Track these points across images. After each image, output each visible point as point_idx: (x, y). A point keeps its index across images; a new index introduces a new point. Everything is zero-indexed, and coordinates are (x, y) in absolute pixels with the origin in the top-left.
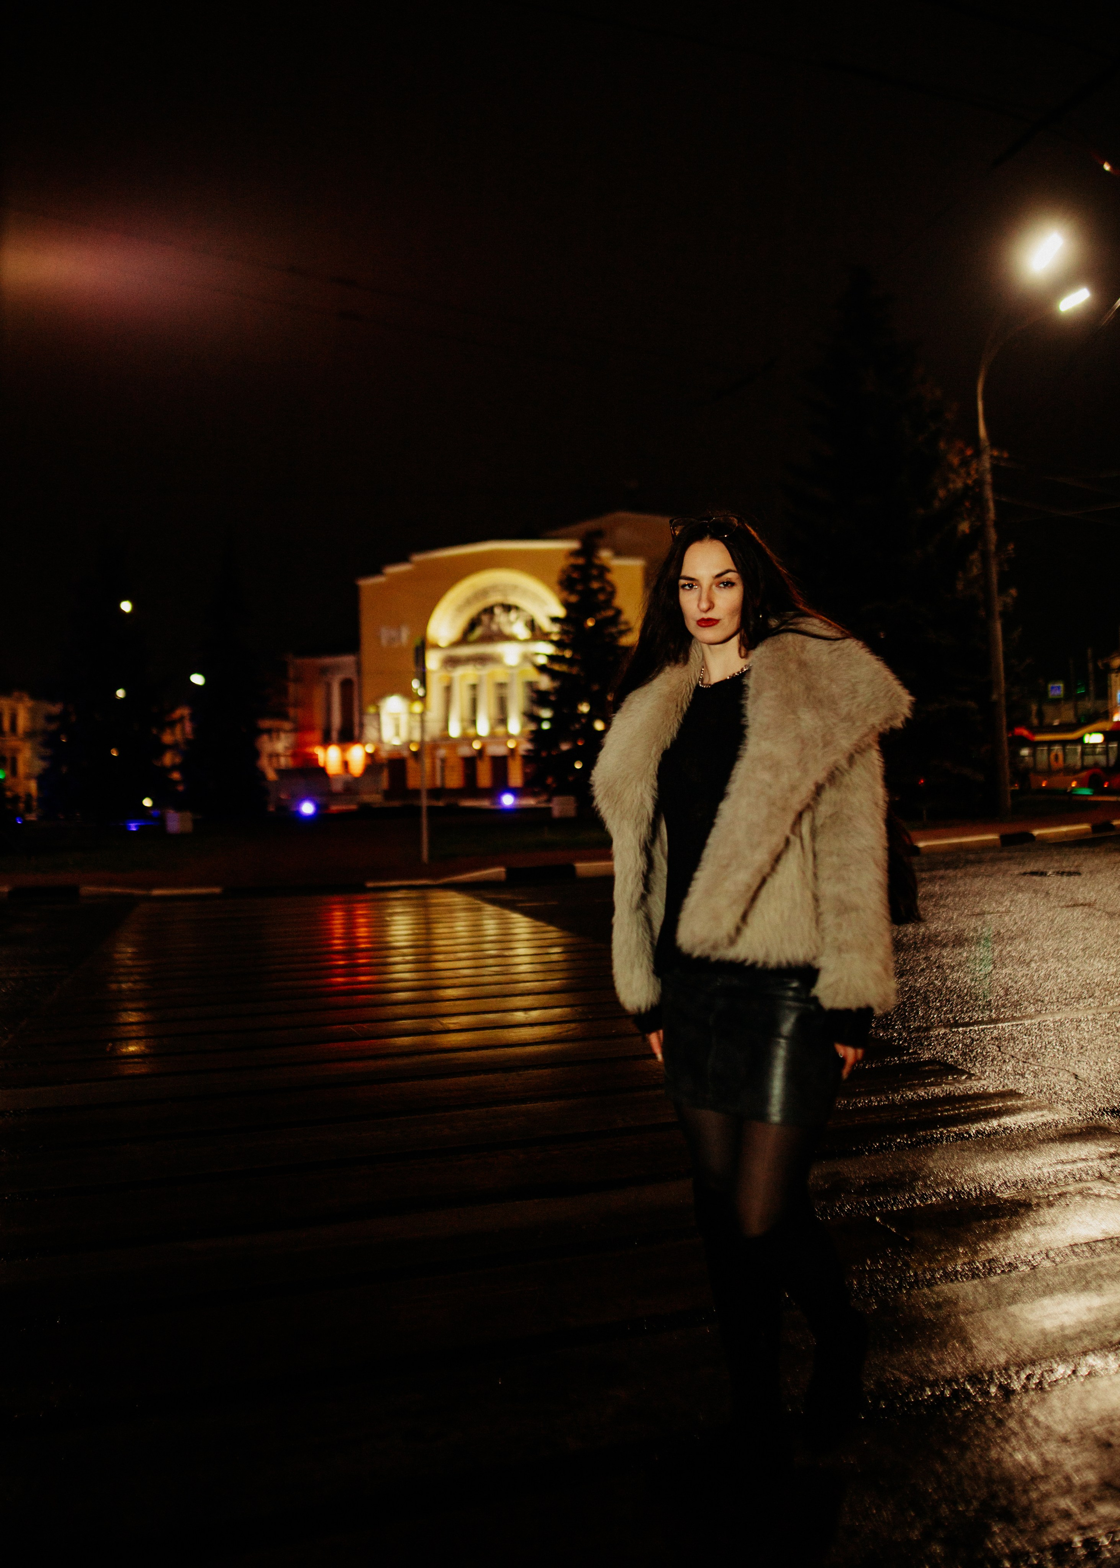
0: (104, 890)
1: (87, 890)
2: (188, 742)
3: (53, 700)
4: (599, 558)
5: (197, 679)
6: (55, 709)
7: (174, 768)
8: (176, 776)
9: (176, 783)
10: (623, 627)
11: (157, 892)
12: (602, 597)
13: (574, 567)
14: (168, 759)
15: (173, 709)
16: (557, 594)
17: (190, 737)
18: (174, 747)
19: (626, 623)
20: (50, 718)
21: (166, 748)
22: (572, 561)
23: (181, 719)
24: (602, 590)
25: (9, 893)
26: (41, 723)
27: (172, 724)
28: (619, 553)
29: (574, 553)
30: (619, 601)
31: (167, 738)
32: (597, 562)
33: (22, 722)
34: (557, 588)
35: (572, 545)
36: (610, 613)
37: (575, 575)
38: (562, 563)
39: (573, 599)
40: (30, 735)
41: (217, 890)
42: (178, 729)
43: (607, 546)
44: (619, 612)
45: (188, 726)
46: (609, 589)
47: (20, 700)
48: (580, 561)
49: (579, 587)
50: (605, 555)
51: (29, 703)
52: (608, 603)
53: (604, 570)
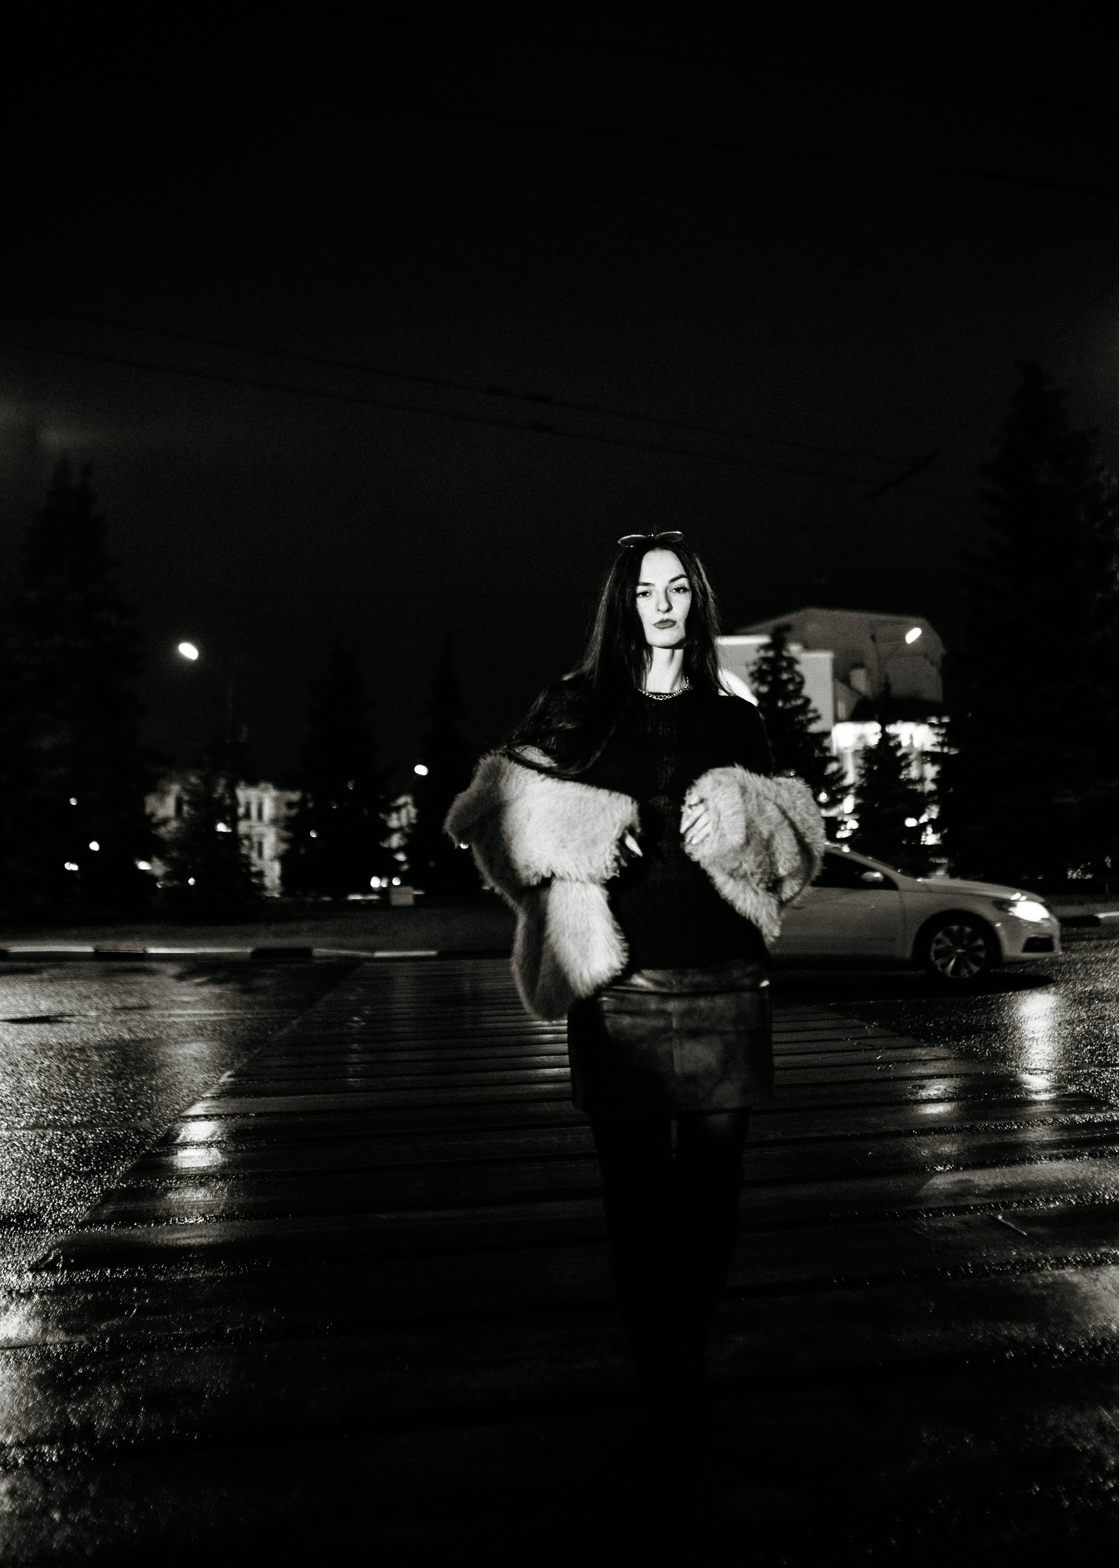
0: (334, 952)
1: (318, 951)
2: (410, 825)
3: (292, 788)
4: (788, 651)
5: (421, 770)
6: (295, 796)
7: (399, 850)
8: (401, 857)
9: (402, 863)
10: (811, 715)
11: (379, 954)
12: (791, 687)
13: (765, 660)
14: (395, 841)
15: (398, 796)
16: (749, 685)
17: (414, 821)
18: (400, 829)
19: (815, 711)
20: (290, 805)
21: (392, 831)
22: (762, 653)
23: (405, 805)
24: (791, 680)
25: (253, 953)
26: (284, 811)
27: (398, 809)
28: (808, 647)
29: (766, 647)
30: (807, 691)
31: (394, 822)
32: (785, 654)
33: (268, 811)
34: (749, 680)
35: (764, 640)
36: (800, 702)
37: (764, 667)
38: (754, 656)
39: (764, 689)
40: (275, 821)
41: (433, 953)
42: (404, 812)
43: (796, 641)
44: (808, 701)
45: (413, 811)
46: (798, 679)
47: (265, 790)
48: (771, 654)
49: (770, 679)
50: (794, 649)
51: (274, 793)
52: (797, 693)
53: (792, 661)
